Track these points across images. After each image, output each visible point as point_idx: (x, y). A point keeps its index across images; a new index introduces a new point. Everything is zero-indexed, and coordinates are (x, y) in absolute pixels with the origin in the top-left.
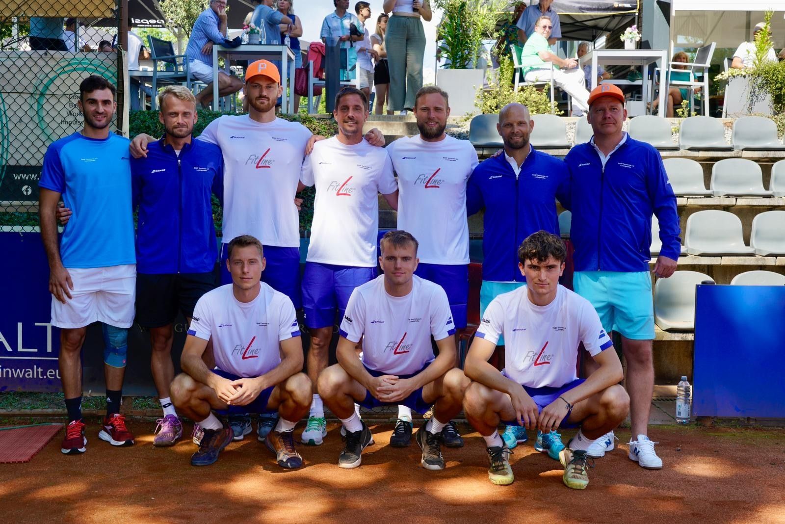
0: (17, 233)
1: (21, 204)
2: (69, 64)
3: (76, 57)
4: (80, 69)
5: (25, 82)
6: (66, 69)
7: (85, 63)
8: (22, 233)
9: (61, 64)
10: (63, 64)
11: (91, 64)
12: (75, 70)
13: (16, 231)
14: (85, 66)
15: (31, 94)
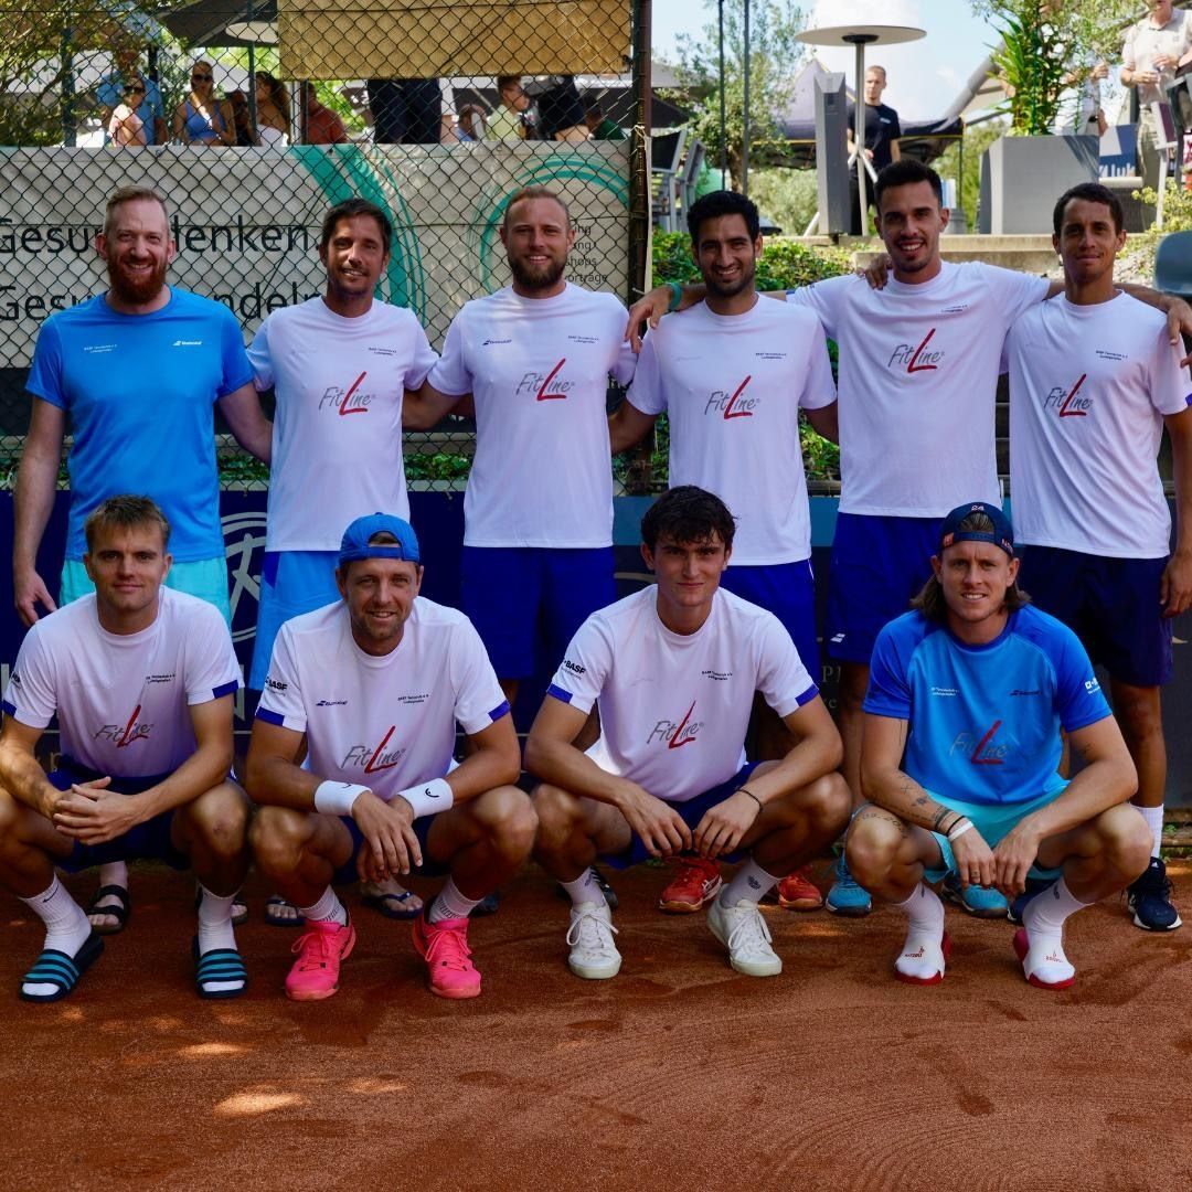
0: (443, 494)
1: (447, 438)
2: (544, 165)
3: (557, 151)
4: (564, 174)
5: (460, 203)
6: (538, 175)
7: (575, 164)
8: (451, 493)
9: (527, 165)
10: (531, 166)
11: (586, 165)
12: (555, 175)
13: (440, 489)
14: (575, 168)
15: (471, 226)
